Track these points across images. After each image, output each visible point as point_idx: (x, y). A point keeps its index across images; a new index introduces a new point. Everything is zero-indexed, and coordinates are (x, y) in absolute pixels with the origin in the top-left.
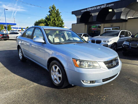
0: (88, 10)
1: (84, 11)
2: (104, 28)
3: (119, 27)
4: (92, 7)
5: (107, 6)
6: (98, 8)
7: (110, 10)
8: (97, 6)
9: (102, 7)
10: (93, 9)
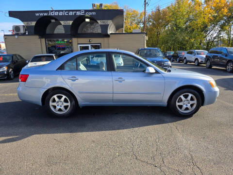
0: (51, 14)
1: (41, 14)
2: (78, 44)
3: (100, 44)
4: (59, 11)
5: (85, 13)
6: (71, 13)
7: (87, 20)
8: (69, 11)
9: (78, 13)
10: (61, 14)
